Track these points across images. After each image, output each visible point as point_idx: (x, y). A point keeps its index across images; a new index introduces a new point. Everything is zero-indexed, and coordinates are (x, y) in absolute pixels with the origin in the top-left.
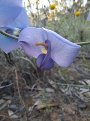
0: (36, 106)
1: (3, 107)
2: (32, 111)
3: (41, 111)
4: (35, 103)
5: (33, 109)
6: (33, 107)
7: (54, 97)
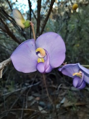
0: (63, 104)
1: (33, 103)
2: (59, 109)
3: (67, 109)
4: (61, 100)
5: (60, 106)
6: (60, 105)
7: (80, 96)
